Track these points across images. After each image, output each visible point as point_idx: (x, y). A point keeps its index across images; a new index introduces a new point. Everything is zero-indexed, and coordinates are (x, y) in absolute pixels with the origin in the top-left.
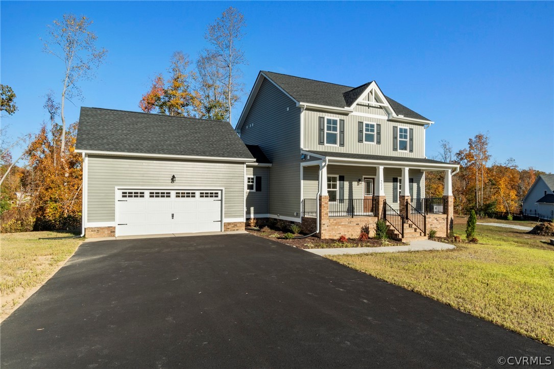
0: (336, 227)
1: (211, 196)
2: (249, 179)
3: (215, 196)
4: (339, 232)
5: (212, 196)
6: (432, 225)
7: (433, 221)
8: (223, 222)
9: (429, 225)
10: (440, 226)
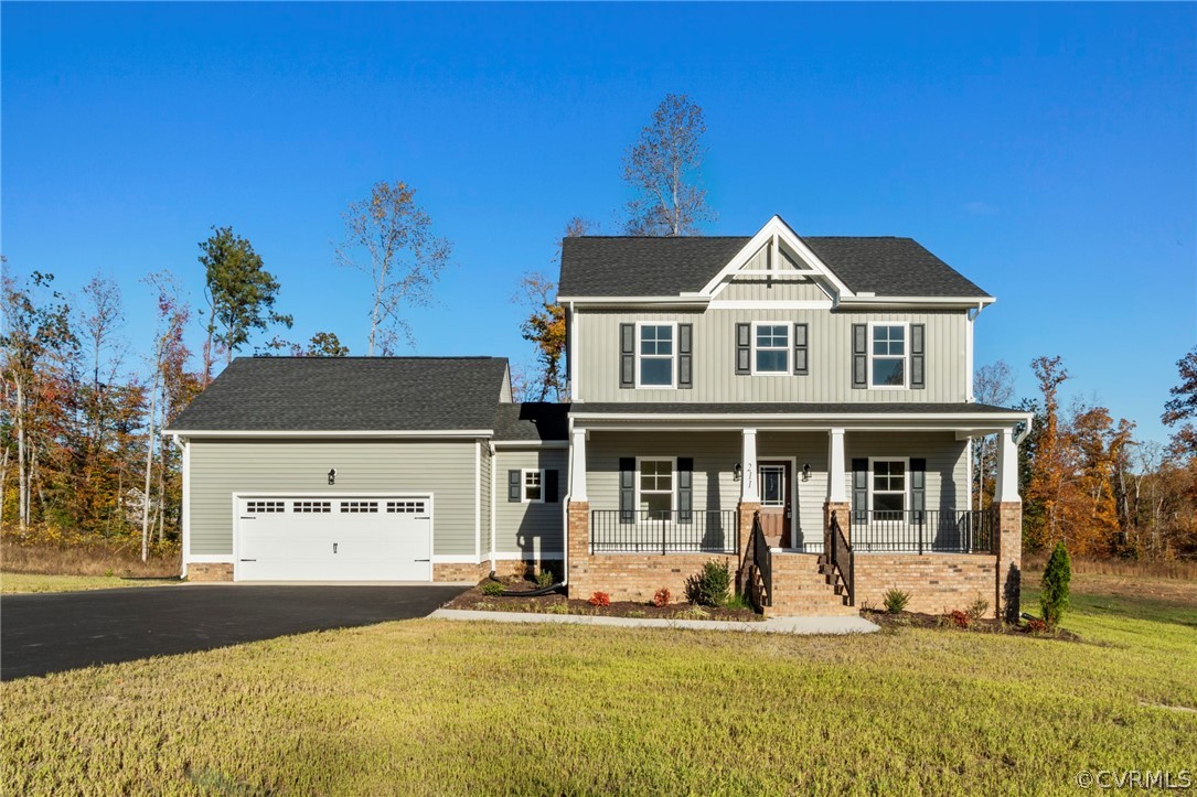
0: (613, 574)
1: (409, 510)
2: (529, 475)
3: (418, 510)
4: (620, 587)
5: (412, 510)
6: (937, 582)
7: (942, 571)
8: (432, 562)
9: (924, 583)
10: (968, 586)
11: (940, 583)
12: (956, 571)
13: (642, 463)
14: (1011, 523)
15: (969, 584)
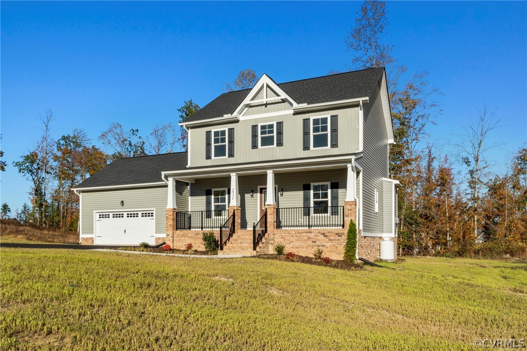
0: (183, 238)
3: (151, 216)
5: (149, 216)
6: (315, 242)
7: (318, 236)
8: (155, 237)
9: (309, 242)
10: (331, 244)
11: (317, 242)
12: (324, 236)
13: (215, 191)
14: (350, 212)
15: (331, 242)
